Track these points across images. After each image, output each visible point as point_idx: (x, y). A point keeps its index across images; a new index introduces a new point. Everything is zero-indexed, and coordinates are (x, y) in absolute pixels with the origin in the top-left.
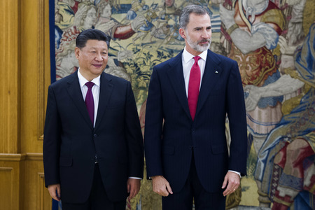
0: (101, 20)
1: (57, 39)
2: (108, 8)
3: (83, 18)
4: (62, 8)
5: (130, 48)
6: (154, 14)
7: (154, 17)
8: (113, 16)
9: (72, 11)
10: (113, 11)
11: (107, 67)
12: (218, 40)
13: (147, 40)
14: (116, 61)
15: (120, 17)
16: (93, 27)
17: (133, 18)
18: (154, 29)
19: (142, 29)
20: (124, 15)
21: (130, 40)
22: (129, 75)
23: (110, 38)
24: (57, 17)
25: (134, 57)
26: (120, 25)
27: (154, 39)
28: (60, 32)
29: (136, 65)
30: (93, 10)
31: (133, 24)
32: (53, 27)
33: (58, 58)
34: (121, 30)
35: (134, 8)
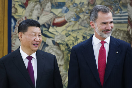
0: (44, 13)
1: (13, 25)
2: (49, 4)
3: (32, 11)
4: (17, 4)
5: (64, 33)
6: (81, 10)
7: (81, 11)
8: (53, 10)
9: (24, 6)
10: (53, 6)
11: (47, 45)
12: (126, 29)
13: (76, 28)
14: (53, 42)
15: (57, 11)
16: (38, 18)
17: (66, 12)
18: (80, 20)
19: (72, 20)
20: (60, 10)
21: (64, 27)
22: (63, 51)
23: (49, 26)
24: (13, 10)
25: (66, 39)
26: (57, 17)
27: (80, 27)
28: (15, 20)
29: (67, 45)
30: (38, 6)
31: (66, 16)
32: (10, 17)
33: (13, 39)
34: (57, 20)
35: (67, 5)
